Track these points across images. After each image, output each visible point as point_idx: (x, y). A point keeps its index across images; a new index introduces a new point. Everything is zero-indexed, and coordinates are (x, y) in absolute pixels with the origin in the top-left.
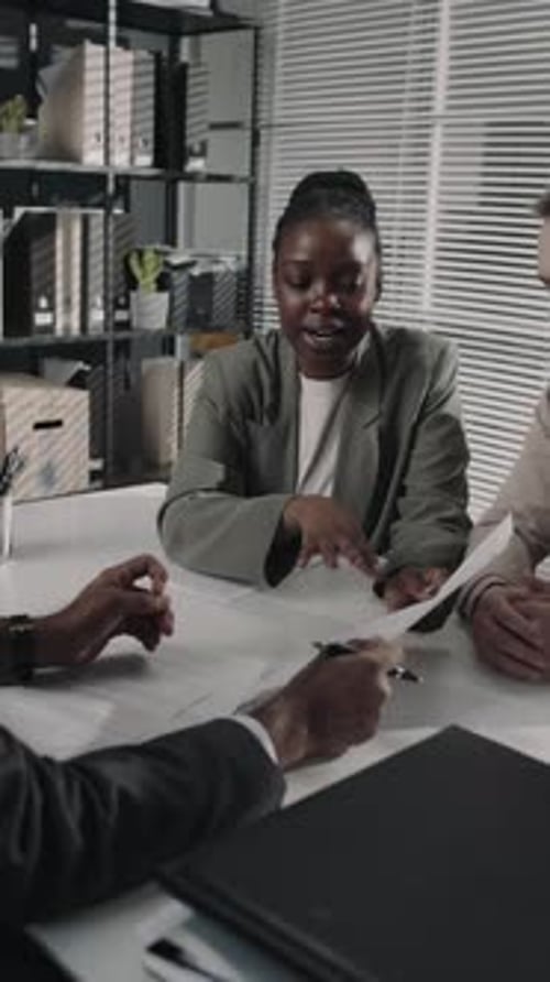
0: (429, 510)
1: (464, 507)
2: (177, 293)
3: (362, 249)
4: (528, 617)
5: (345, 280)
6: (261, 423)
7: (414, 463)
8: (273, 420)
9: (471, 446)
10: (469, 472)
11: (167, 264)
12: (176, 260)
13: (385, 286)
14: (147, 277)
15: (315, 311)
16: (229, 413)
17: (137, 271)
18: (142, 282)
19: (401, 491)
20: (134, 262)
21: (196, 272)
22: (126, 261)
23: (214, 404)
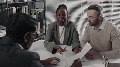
0: (76, 41)
1: (79, 40)
2: (37, 15)
3: (66, 11)
4: (91, 53)
5: (64, 15)
6: (55, 31)
7: (73, 36)
8: (56, 31)
9: (79, 34)
10: (79, 37)
11: (35, 12)
12: (36, 11)
13: (68, 16)
14: (33, 14)
15: (61, 18)
16: (51, 31)
17: (32, 13)
18: (32, 14)
19: (72, 39)
20: (31, 12)
21: (39, 12)
22: (30, 12)
23: (49, 30)
